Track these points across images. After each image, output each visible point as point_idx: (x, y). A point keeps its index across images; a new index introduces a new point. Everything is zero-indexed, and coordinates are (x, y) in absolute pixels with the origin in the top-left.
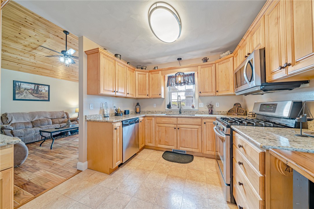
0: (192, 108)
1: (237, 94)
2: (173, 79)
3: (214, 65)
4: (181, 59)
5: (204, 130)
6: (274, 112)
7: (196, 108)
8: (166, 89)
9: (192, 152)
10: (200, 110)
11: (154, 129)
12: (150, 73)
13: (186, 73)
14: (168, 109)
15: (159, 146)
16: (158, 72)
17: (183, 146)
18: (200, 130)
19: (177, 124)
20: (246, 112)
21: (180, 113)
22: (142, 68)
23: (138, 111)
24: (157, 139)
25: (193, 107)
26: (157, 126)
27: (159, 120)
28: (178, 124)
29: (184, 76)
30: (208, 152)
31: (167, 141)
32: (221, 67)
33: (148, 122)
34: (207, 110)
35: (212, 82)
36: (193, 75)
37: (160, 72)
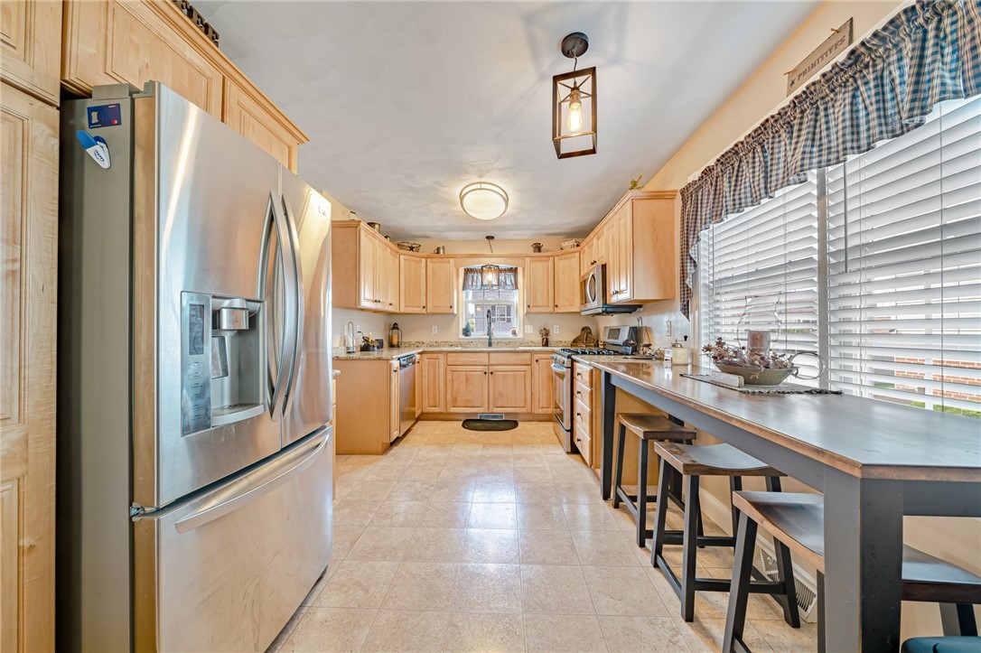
0: (511, 336)
1: (583, 313)
2: (477, 277)
3: (552, 259)
4: (493, 238)
5: (536, 374)
6: (617, 338)
7: (520, 335)
8: (460, 295)
9: (516, 414)
10: (527, 339)
11: (442, 376)
12: (429, 260)
13: (502, 266)
14: (463, 337)
15: (453, 410)
16: (447, 260)
17: (500, 405)
18: (529, 373)
19: (489, 365)
20: (598, 341)
21: (490, 344)
22: (412, 249)
23: (395, 342)
24: (449, 397)
25: (514, 333)
26: (449, 371)
27: (452, 359)
28: (491, 365)
29: (499, 271)
30: (541, 411)
31: (470, 399)
32: (562, 264)
33: (429, 364)
34: (539, 339)
35: (548, 290)
36: (514, 271)
37: (452, 260)
